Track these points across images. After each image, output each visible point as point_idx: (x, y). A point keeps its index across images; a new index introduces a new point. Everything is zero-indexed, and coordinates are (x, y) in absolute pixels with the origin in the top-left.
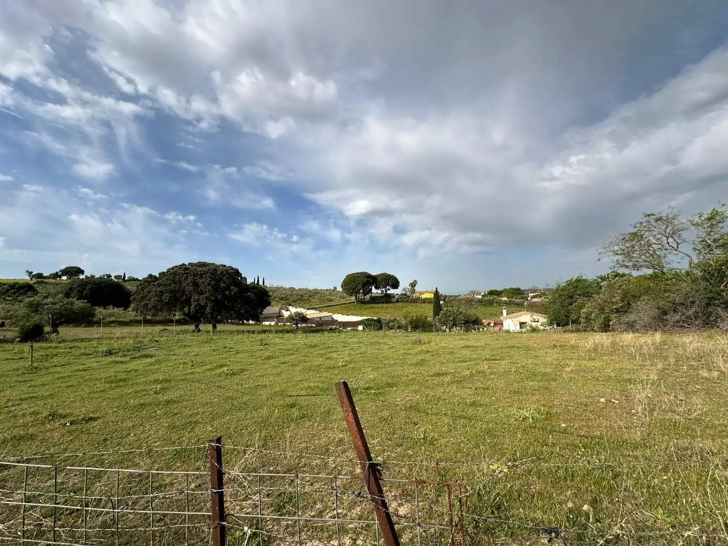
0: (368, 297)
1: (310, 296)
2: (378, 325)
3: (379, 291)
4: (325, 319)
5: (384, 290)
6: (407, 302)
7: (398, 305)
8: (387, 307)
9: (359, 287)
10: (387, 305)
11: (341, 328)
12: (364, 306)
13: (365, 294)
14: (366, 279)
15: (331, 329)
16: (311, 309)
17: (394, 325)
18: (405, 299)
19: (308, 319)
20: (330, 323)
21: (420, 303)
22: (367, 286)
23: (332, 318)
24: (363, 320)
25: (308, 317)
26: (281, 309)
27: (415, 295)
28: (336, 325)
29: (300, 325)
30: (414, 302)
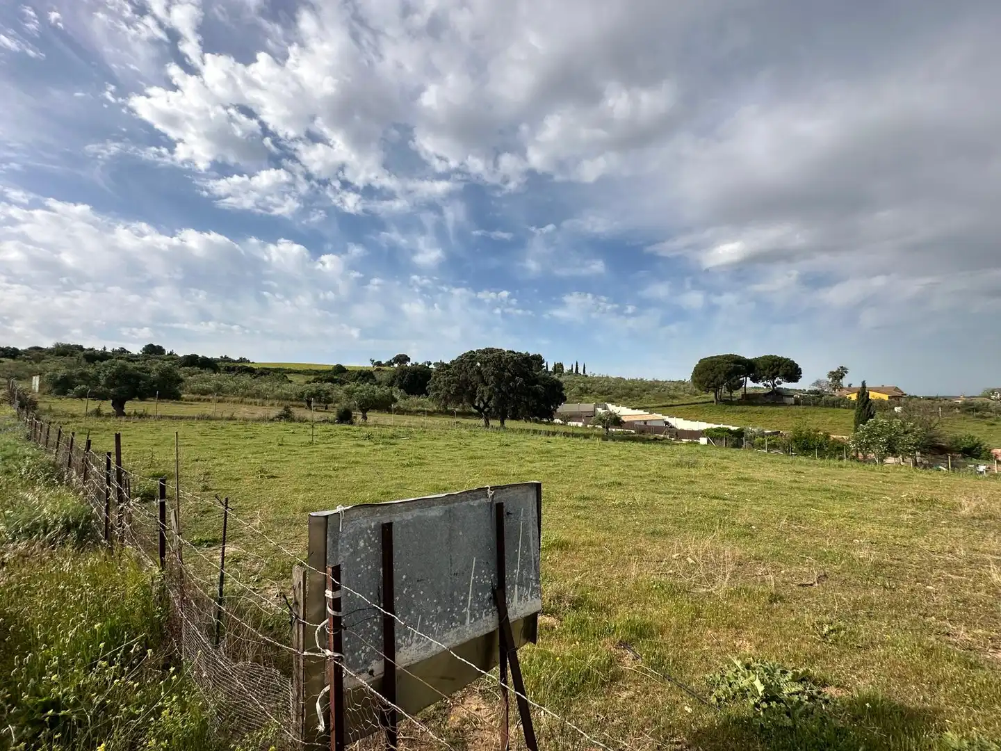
0: (738, 394)
1: (644, 391)
2: (737, 439)
3: (761, 385)
4: (654, 424)
5: (769, 383)
6: (816, 405)
7: (795, 409)
8: (773, 413)
9: (721, 378)
10: (773, 409)
11: (673, 439)
12: (729, 408)
13: (731, 389)
14: (732, 365)
15: (656, 439)
16: (639, 409)
17: (763, 443)
18: (815, 399)
19: (623, 422)
20: (659, 430)
21: (846, 408)
22: (735, 378)
23: (667, 423)
24: (708, 429)
25: (623, 418)
26: (597, 406)
27: (837, 393)
28: (665, 434)
29: (614, 430)
30: (833, 406)
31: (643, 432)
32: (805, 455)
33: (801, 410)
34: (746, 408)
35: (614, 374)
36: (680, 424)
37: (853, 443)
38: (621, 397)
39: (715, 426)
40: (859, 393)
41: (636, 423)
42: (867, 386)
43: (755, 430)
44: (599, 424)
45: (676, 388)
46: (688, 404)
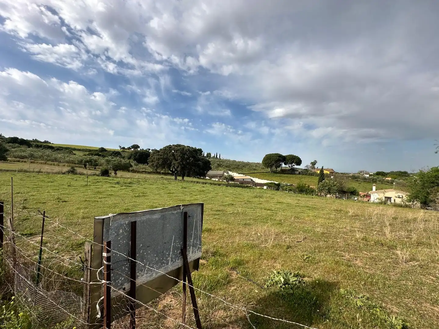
0: (279, 169)
1: (244, 166)
2: (278, 187)
3: (287, 166)
4: (247, 180)
5: (290, 165)
6: (306, 174)
7: (299, 176)
9: (273, 162)
10: (291, 176)
11: (254, 187)
12: (275, 175)
13: (276, 167)
14: (278, 157)
15: (247, 186)
16: (241, 174)
17: (287, 189)
18: (305, 172)
19: (235, 179)
20: (248, 183)
21: (315, 176)
22: (278, 163)
23: (252, 180)
24: (267, 183)
25: (235, 178)
26: (224, 172)
27: (313, 170)
28: (251, 184)
29: (231, 182)
30: (311, 175)
31: (242, 183)
32: (301, 194)
33: (301, 176)
34: (282, 175)
35: (232, 159)
36: (257, 180)
37: (317, 189)
38: (234, 169)
39: (270, 182)
40: (320, 171)
41: (239, 180)
42: (323, 168)
43: (284, 184)
44: (225, 180)
45: (256, 166)
46: (260, 173)
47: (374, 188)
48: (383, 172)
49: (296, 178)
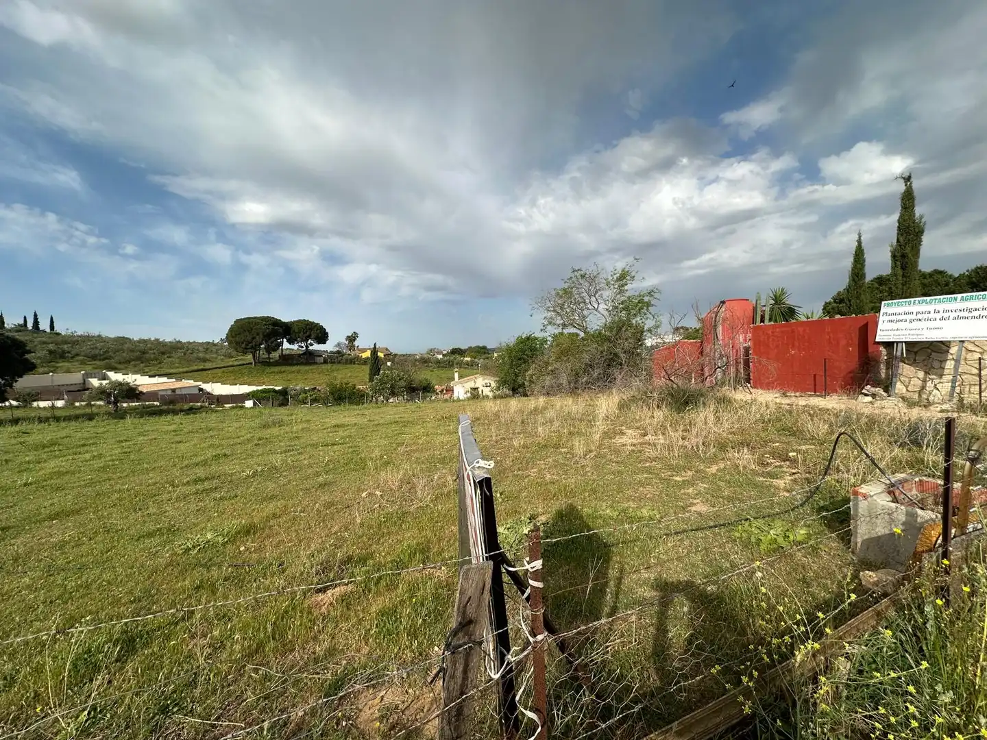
0: (275, 355)
1: (163, 353)
2: (283, 398)
3: (295, 347)
4: (184, 392)
5: (303, 345)
6: (339, 362)
7: (324, 367)
8: (307, 372)
9: (258, 339)
10: (307, 368)
11: (212, 406)
12: (268, 370)
13: (269, 350)
14: (271, 327)
15: (191, 409)
16: (160, 376)
17: (306, 398)
18: (337, 358)
19: (141, 392)
20: (194, 398)
21: (358, 364)
22: (273, 339)
23: (201, 390)
24: (254, 392)
25: (140, 389)
26: (88, 375)
27: (353, 354)
28: (203, 402)
29: (125, 405)
30: (351, 363)
31: (172, 402)
32: (340, 405)
33: (329, 368)
34: (283, 368)
36: (218, 389)
37: (371, 391)
38: (129, 362)
39: (260, 388)
41: (161, 393)
42: (377, 347)
43: (297, 388)
44: (100, 399)
45: (207, 349)
46: (224, 367)
47: (456, 375)
48: (460, 349)
49: (319, 374)
